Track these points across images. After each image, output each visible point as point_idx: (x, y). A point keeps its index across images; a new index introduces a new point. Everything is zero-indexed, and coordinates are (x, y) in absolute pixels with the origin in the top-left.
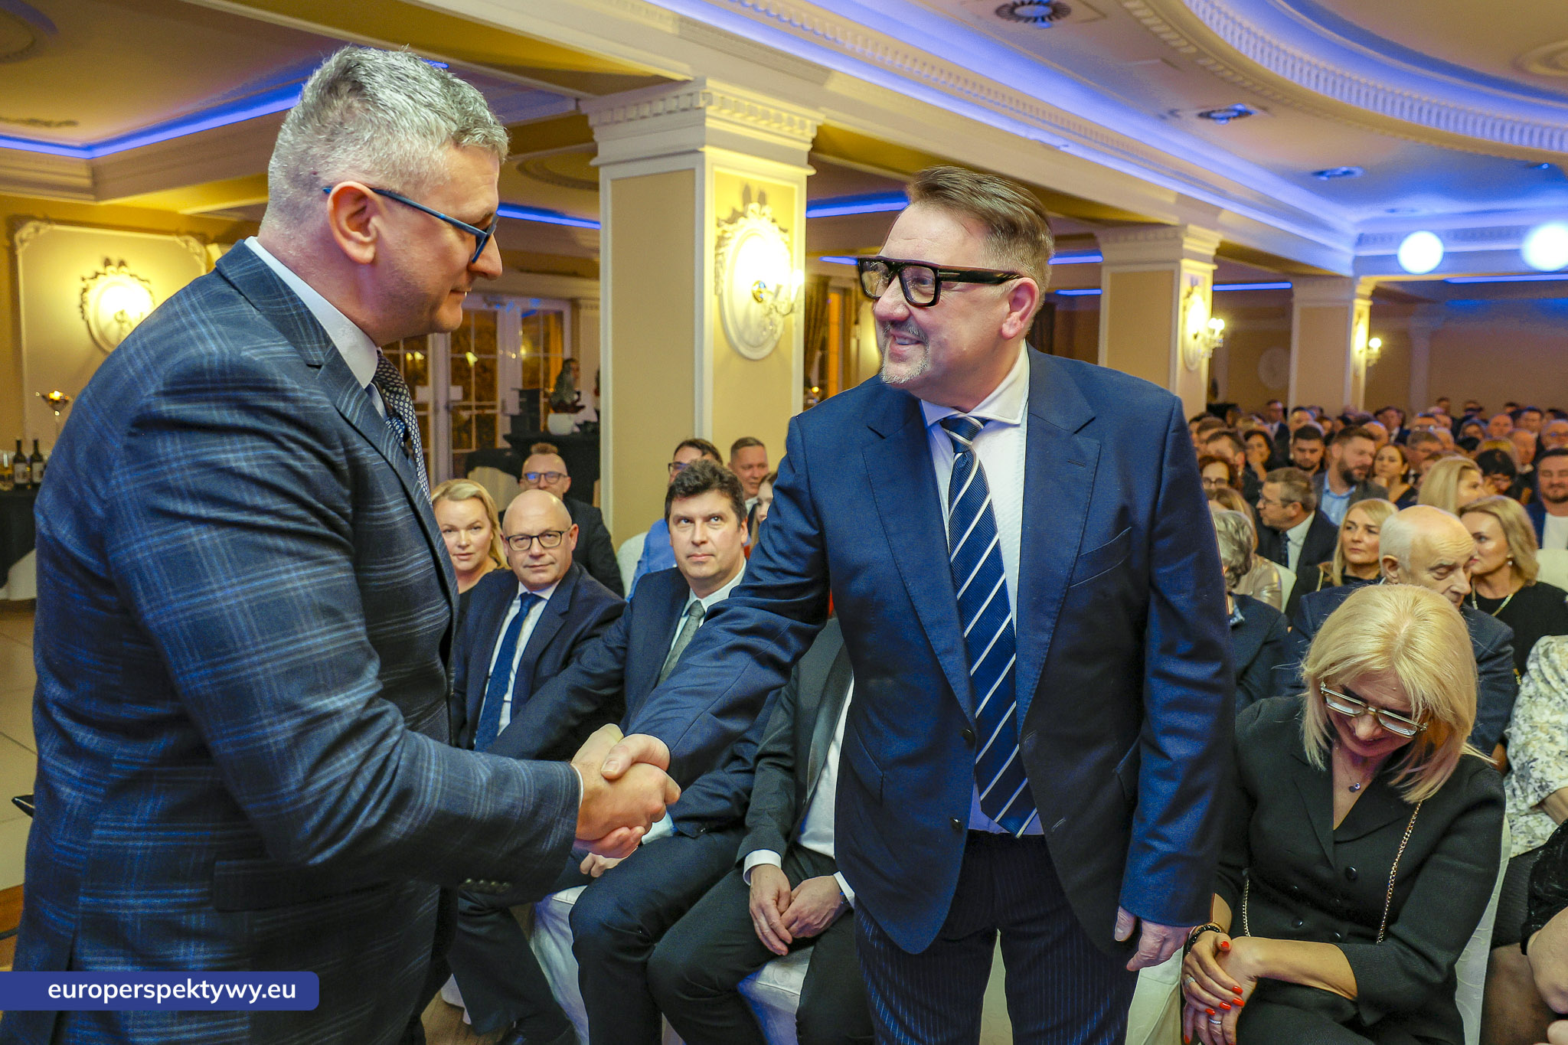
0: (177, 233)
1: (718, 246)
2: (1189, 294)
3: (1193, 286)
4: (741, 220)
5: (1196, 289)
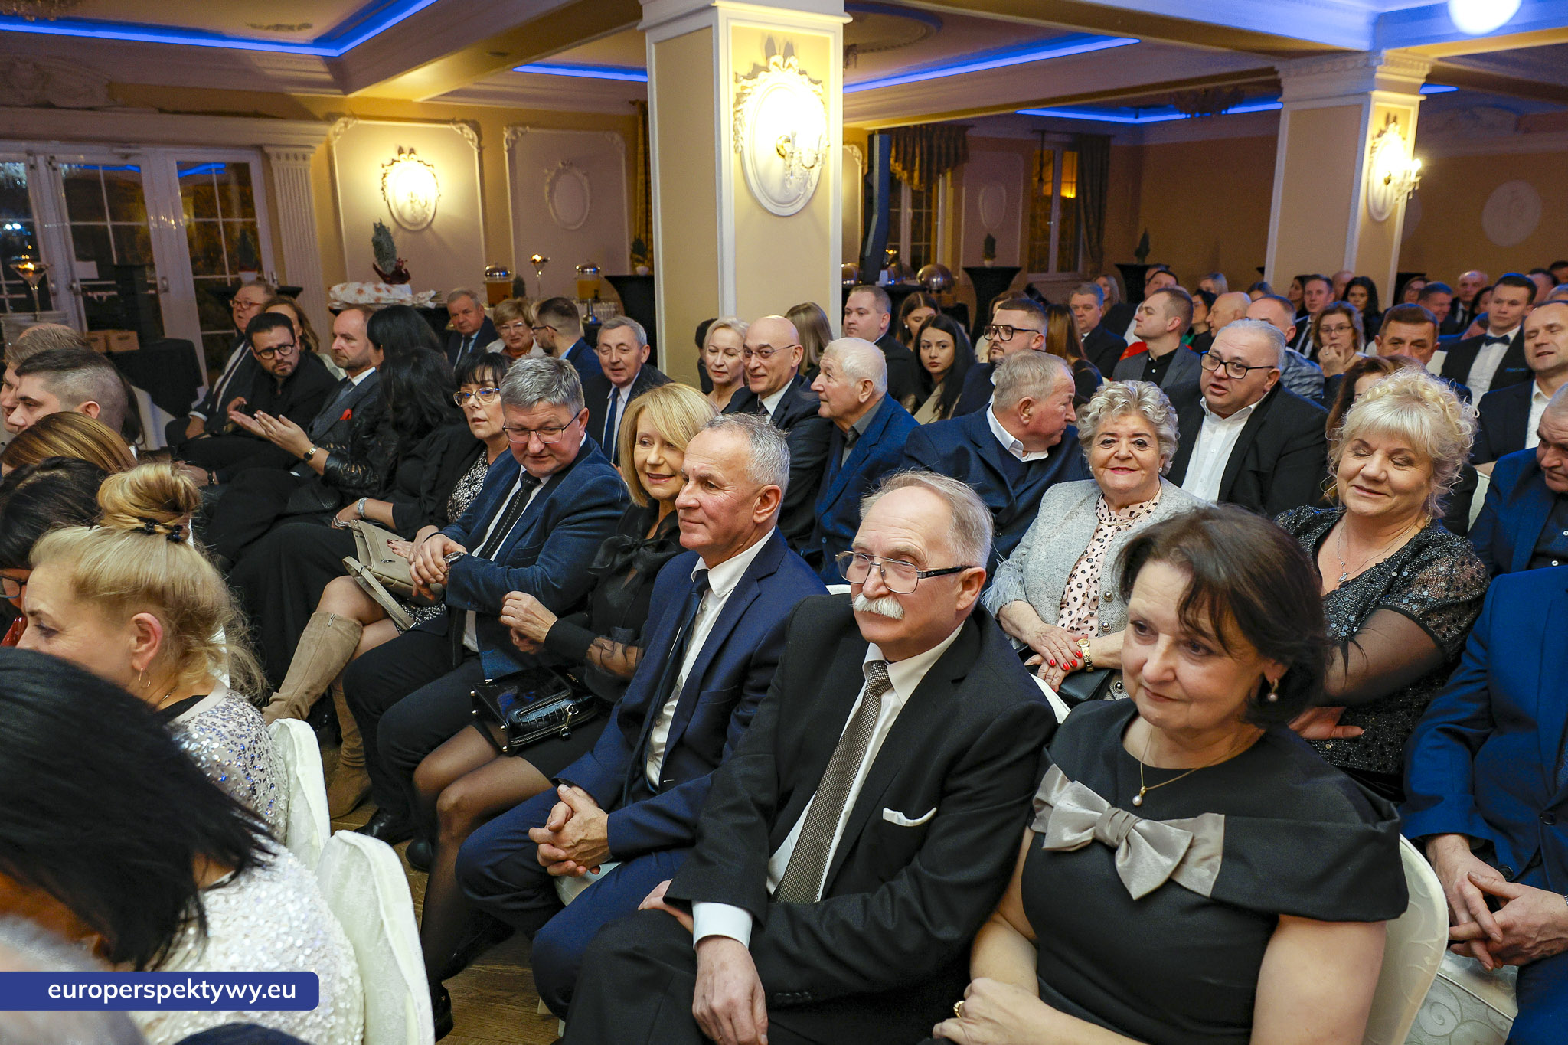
0: (453, 121)
1: (738, 102)
2: (1381, 133)
3: (1387, 122)
4: (761, 75)
5: (1392, 125)
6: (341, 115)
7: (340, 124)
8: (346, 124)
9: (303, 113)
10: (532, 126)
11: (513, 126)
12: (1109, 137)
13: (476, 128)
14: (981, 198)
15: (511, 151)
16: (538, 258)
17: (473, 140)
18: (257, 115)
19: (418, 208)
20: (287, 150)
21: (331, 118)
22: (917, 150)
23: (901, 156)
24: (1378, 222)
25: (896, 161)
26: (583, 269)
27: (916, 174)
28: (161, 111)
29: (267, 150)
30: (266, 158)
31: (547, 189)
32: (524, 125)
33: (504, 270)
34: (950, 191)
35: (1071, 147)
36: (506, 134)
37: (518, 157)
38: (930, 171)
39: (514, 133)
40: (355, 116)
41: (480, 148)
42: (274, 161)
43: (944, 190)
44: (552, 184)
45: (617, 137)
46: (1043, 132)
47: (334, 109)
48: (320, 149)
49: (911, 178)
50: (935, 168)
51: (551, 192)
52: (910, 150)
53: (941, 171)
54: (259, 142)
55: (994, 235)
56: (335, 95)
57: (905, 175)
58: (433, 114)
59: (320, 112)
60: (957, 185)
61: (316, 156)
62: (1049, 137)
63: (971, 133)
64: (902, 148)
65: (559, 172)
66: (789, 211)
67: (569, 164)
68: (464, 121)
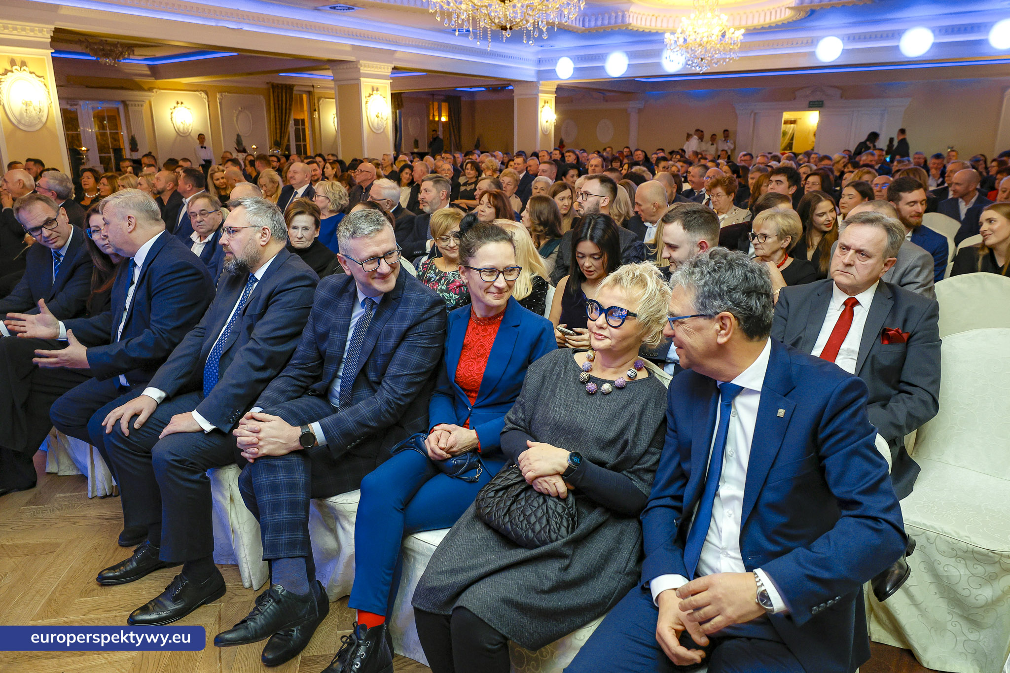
0: (198, 91)
2: (543, 107)
3: (545, 103)
4: (372, 96)
5: (547, 104)
6: (155, 88)
7: (154, 92)
8: (157, 92)
9: (140, 88)
10: (229, 92)
11: (221, 92)
12: (460, 97)
13: (207, 94)
14: (409, 123)
15: (220, 103)
17: (205, 98)
18: (122, 88)
19: (185, 126)
20: (137, 103)
21: (150, 89)
24: (545, 134)
28: (87, 87)
29: (128, 103)
30: (126, 106)
31: (235, 119)
32: (225, 92)
35: (445, 101)
36: (218, 96)
37: (223, 106)
39: (221, 95)
40: (160, 89)
41: (208, 102)
42: (130, 108)
44: (237, 117)
45: (262, 97)
46: (433, 95)
47: (152, 86)
48: (147, 102)
54: (124, 99)
55: (418, 139)
56: (152, 80)
58: (193, 89)
59: (146, 87)
61: (146, 106)
62: (435, 97)
63: (403, 95)
65: (240, 112)
66: (379, 132)
67: (243, 108)
68: (201, 91)
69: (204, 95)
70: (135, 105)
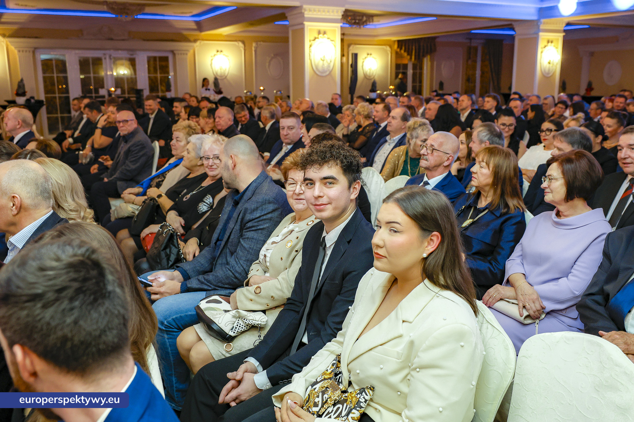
4: (316, 39)
5: (550, 44)
6: (199, 40)
7: (198, 43)
8: (200, 43)
9: (186, 39)
10: (264, 41)
11: (257, 42)
13: (243, 42)
15: (255, 51)
16: (262, 88)
17: (242, 47)
18: (172, 40)
19: (222, 71)
20: (182, 52)
21: (195, 41)
22: (414, 48)
23: (407, 49)
24: (547, 77)
25: (405, 51)
26: (277, 92)
27: (413, 57)
29: (175, 52)
30: (174, 54)
31: (267, 64)
32: (260, 41)
33: (250, 92)
34: (429, 63)
36: (254, 45)
37: (258, 53)
38: (419, 55)
39: (257, 44)
40: (203, 40)
41: (245, 50)
42: (177, 56)
43: (427, 62)
44: (270, 62)
47: (197, 38)
48: (192, 51)
49: (411, 58)
50: (421, 54)
51: (269, 65)
52: (410, 47)
53: (424, 56)
54: (172, 48)
56: (197, 33)
57: (409, 57)
58: (229, 38)
59: (192, 39)
60: (432, 61)
61: (190, 54)
64: (407, 47)
65: (272, 58)
67: (276, 55)
68: (240, 41)
69: (241, 44)
70: (181, 54)
